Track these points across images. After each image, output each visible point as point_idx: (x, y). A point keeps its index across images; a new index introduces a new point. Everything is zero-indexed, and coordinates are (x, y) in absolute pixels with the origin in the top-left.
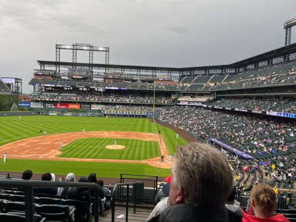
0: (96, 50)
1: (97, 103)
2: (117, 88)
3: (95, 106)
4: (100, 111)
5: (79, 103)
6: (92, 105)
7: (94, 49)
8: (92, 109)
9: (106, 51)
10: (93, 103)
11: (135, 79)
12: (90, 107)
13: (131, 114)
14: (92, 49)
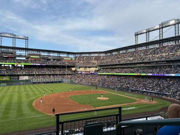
0: (18, 38)
1: (24, 75)
2: (39, 64)
3: (23, 77)
4: (26, 81)
5: (9, 75)
6: (20, 77)
7: (17, 37)
8: (20, 79)
9: (26, 39)
10: (20, 75)
11: (49, 58)
12: (18, 78)
13: (51, 81)
14: (14, 37)
